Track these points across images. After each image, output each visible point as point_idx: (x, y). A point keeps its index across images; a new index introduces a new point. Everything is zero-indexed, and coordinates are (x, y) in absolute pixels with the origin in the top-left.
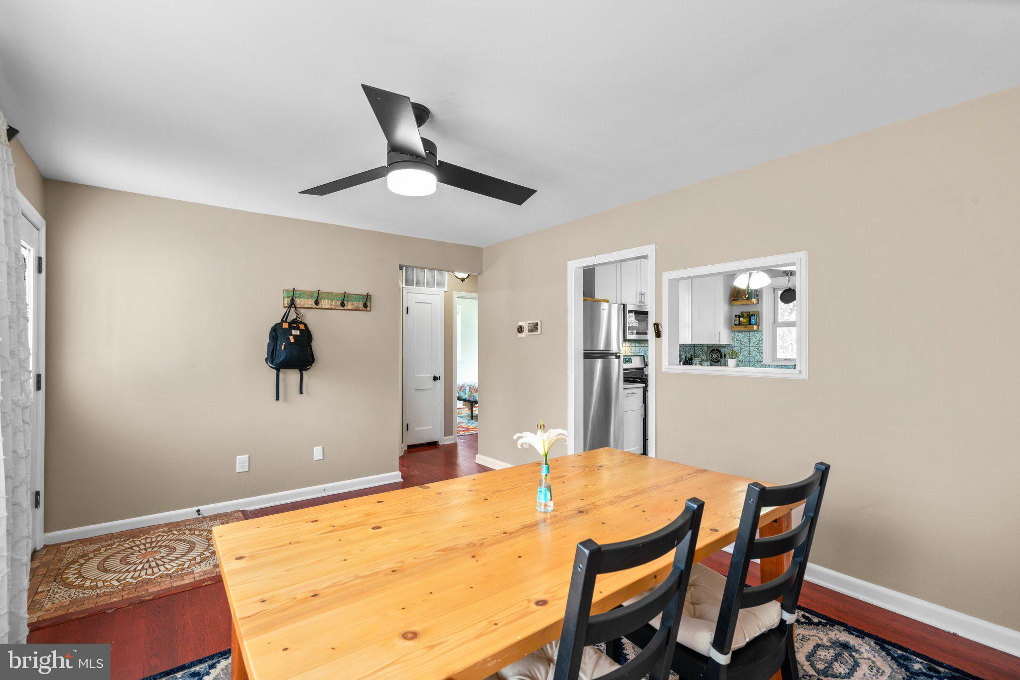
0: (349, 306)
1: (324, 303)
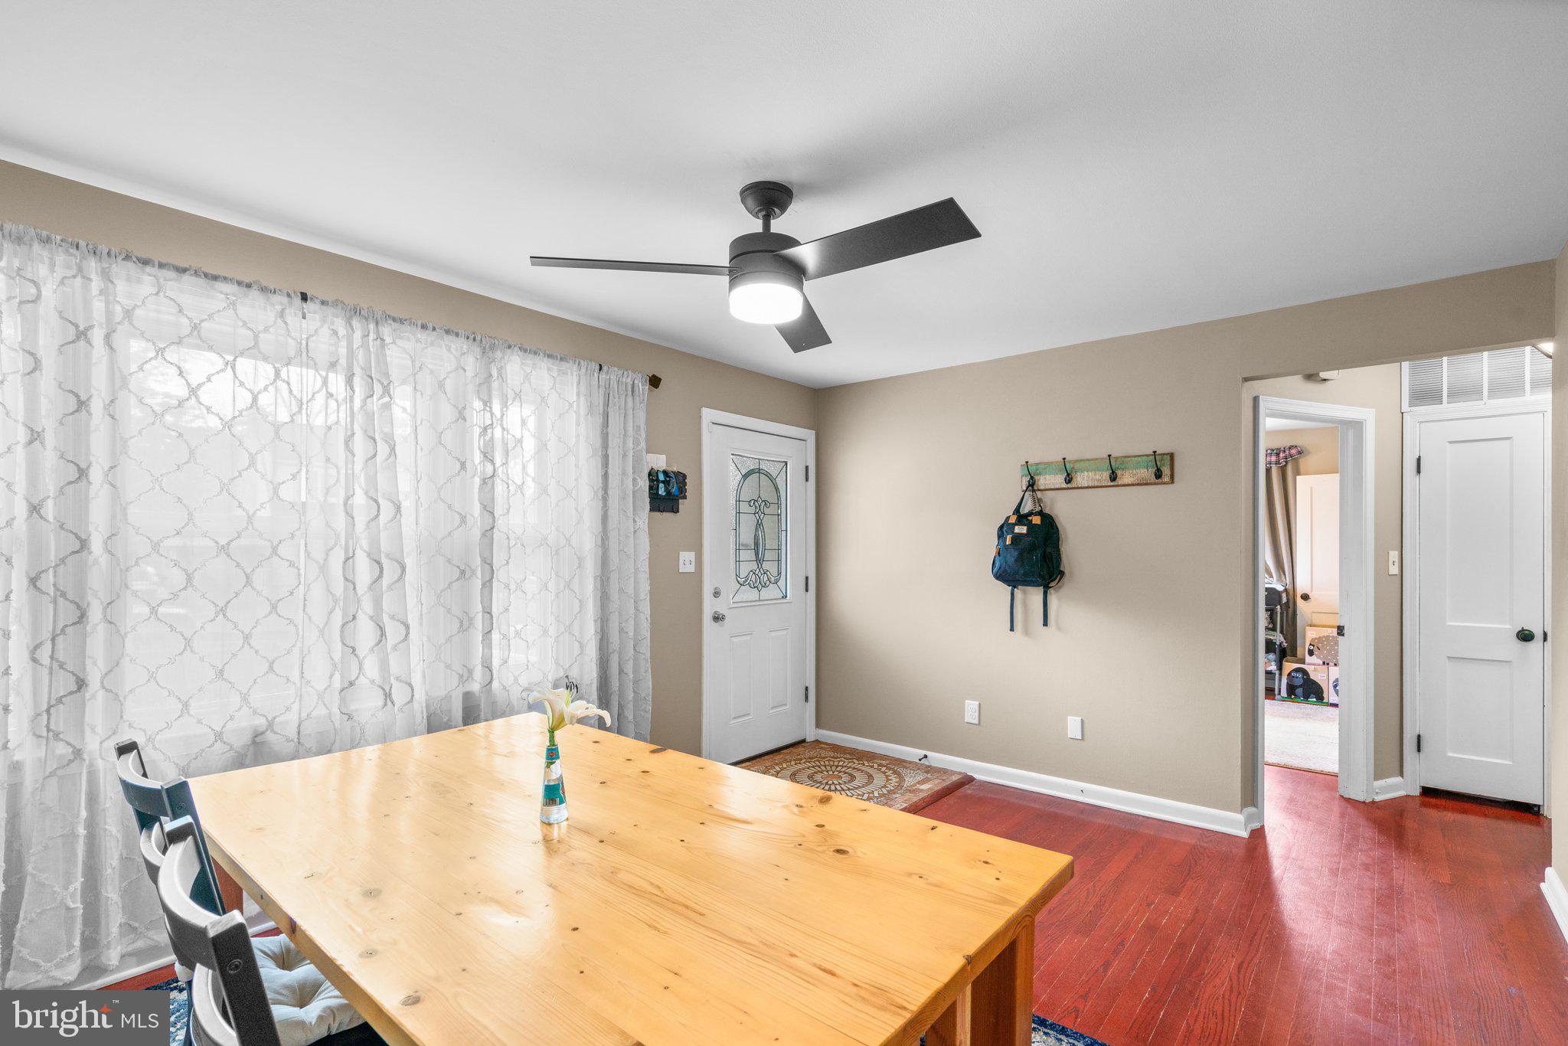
0: (1126, 478)
1: (1081, 479)
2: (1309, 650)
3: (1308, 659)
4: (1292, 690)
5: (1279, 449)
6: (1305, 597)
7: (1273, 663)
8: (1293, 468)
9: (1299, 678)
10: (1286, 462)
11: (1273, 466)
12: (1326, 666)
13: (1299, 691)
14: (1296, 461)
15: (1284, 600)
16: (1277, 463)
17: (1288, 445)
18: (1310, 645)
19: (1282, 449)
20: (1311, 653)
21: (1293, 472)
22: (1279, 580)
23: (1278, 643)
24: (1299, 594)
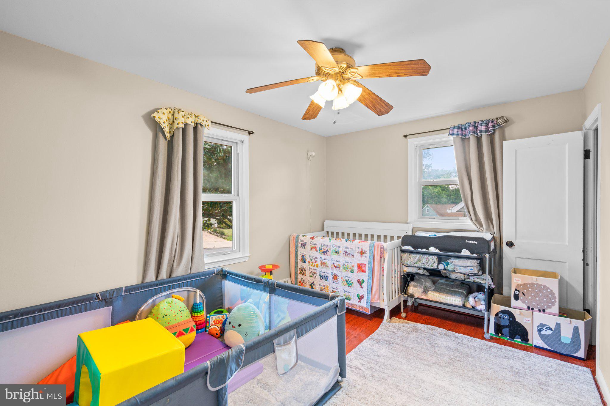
2: (515, 294)
3: (514, 302)
4: (499, 329)
5: (489, 121)
6: (510, 244)
7: (483, 302)
8: (500, 136)
9: (505, 321)
10: (494, 130)
11: (483, 134)
12: (530, 311)
13: (506, 331)
14: (502, 128)
15: (492, 247)
16: (487, 131)
17: (495, 117)
18: (516, 290)
19: (491, 120)
20: (517, 297)
21: (500, 138)
22: (488, 229)
23: (487, 287)
24: (505, 241)
